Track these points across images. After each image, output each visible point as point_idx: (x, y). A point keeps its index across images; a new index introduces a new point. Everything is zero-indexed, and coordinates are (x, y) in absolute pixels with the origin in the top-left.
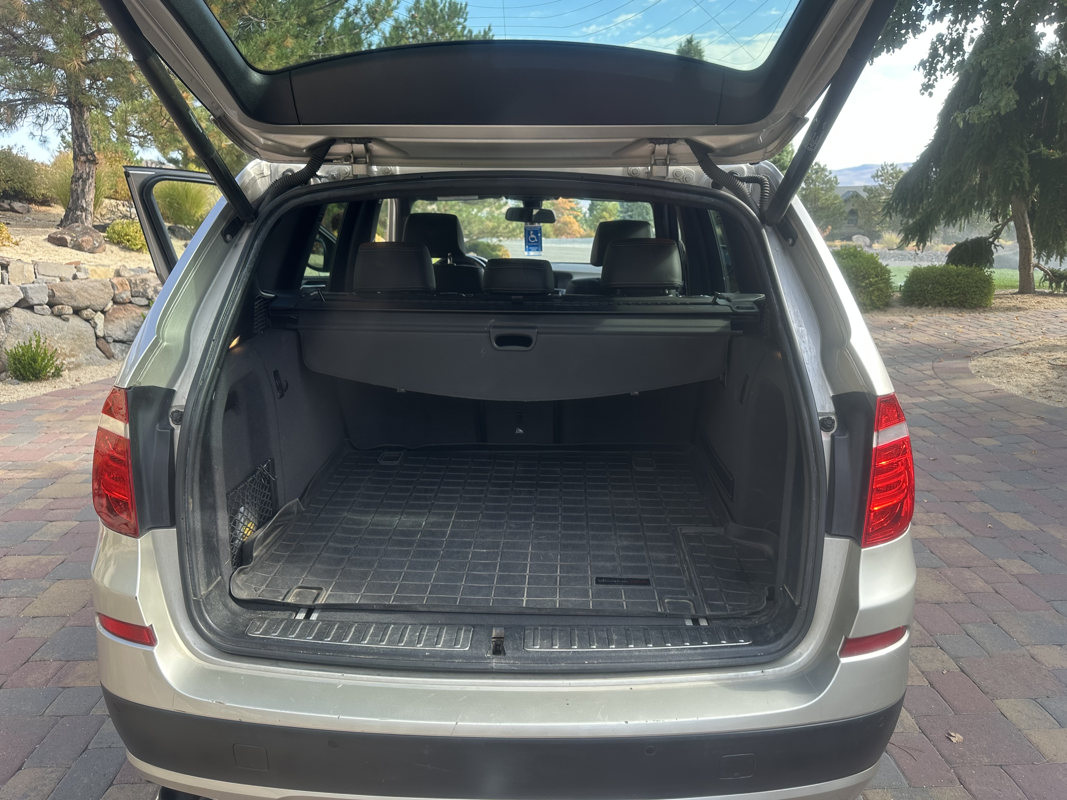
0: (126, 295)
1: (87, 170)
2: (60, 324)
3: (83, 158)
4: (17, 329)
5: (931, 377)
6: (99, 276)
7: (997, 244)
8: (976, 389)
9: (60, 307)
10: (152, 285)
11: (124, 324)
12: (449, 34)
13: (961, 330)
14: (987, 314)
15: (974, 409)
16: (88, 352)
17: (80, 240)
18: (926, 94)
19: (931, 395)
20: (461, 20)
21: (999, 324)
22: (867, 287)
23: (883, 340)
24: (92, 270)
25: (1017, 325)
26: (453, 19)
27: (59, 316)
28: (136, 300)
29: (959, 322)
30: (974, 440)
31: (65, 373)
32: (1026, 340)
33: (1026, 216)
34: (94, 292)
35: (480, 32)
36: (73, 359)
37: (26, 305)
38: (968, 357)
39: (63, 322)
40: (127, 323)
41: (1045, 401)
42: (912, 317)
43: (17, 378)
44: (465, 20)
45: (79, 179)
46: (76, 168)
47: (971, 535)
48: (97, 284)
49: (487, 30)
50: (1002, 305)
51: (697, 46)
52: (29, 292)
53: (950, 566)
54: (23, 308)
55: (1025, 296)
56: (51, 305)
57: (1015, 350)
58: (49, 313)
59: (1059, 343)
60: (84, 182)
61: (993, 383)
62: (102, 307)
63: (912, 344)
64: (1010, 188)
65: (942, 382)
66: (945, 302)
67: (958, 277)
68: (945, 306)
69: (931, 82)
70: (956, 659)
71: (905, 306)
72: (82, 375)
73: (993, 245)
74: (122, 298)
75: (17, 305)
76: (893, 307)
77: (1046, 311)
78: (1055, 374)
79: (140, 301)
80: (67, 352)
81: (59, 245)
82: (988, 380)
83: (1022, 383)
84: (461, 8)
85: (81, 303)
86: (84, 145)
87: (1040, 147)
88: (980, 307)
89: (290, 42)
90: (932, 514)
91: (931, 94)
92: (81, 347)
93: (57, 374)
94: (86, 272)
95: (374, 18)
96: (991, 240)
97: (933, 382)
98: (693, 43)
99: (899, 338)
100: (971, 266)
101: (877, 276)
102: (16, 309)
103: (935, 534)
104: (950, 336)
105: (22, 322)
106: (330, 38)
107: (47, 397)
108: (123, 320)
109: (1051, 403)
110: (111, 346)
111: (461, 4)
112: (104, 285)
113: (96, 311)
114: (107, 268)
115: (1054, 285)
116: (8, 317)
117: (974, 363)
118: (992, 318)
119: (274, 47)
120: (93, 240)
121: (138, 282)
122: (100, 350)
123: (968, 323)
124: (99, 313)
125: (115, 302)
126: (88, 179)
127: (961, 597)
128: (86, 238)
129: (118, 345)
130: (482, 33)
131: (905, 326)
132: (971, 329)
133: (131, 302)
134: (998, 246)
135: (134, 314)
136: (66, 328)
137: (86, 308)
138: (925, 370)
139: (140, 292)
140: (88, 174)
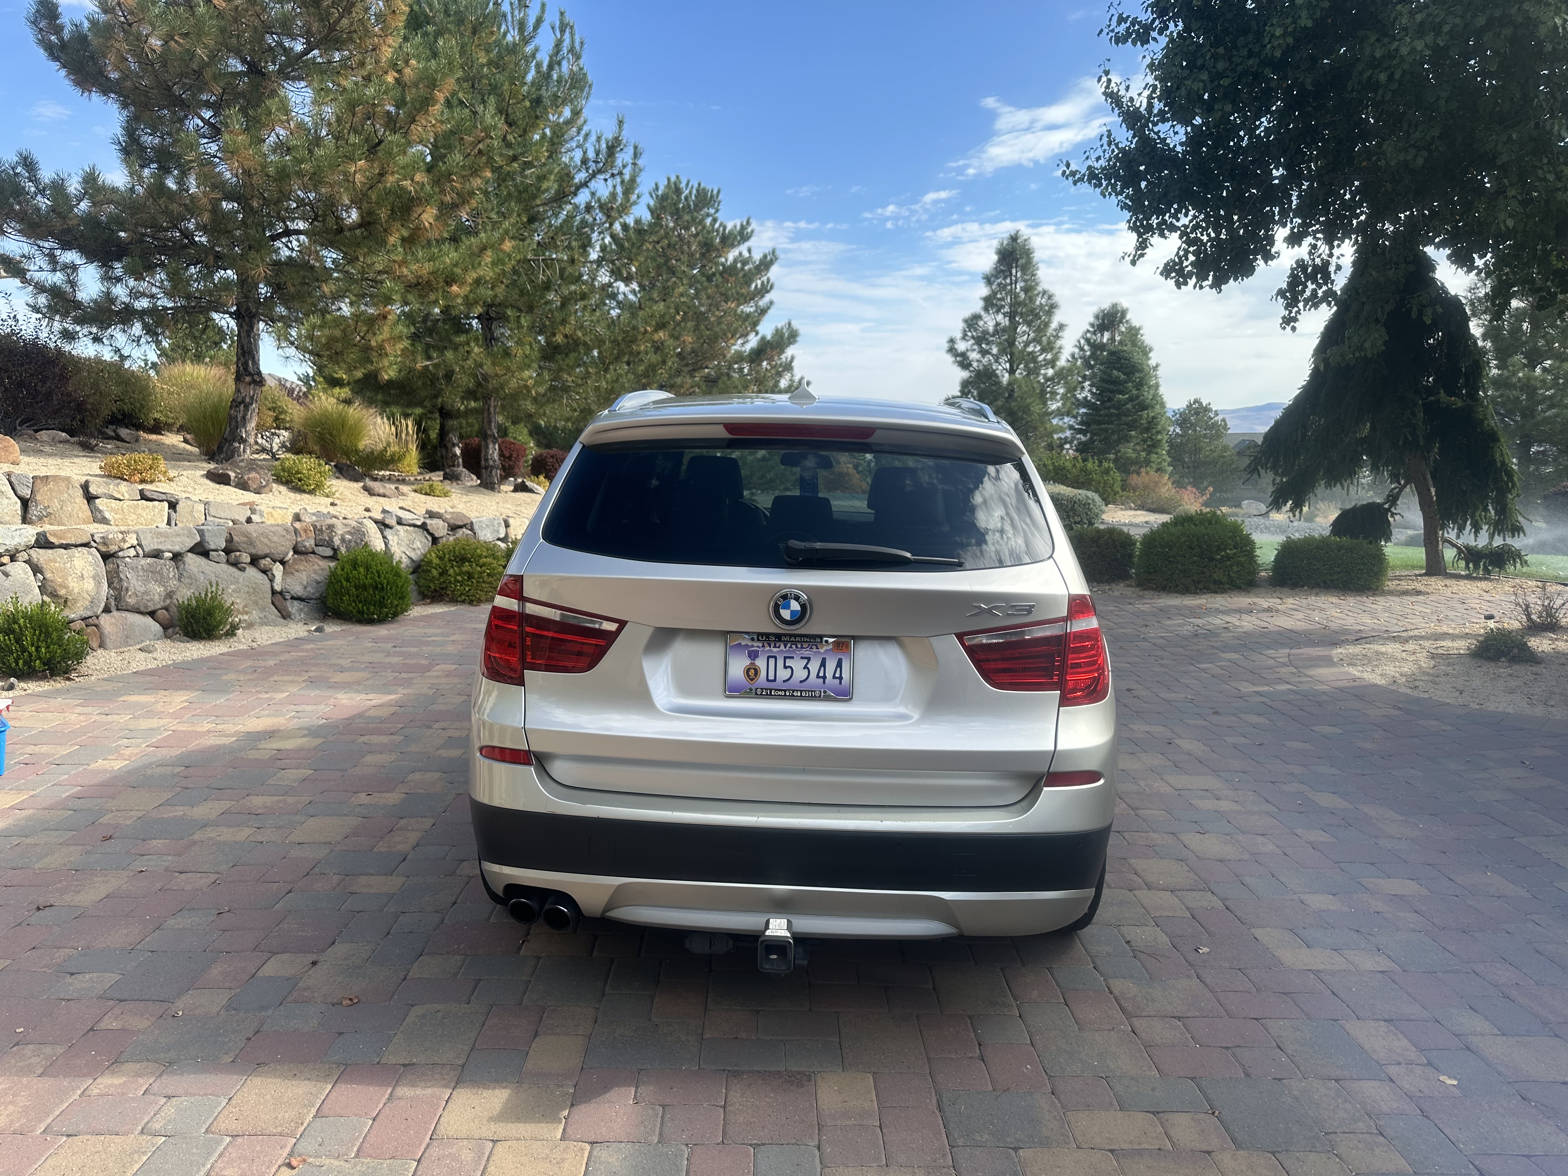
0: (310, 543)
1: (252, 392)
2: (236, 575)
3: (248, 379)
4: (190, 577)
5: (1285, 665)
6: (275, 520)
7: (1395, 511)
8: (1333, 678)
9: (238, 553)
10: (339, 532)
11: (305, 578)
12: (696, 229)
13: (1337, 615)
14: (1377, 598)
15: (1324, 698)
16: (263, 609)
17: (246, 477)
18: (1288, 328)
19: (1278, 683)
20: (712, 211)
21: (1387, 610)
22: (1224, 561)
23: (1238, 624)
24: (268, 513)
25: (1410, 611)
26: (701, 209)
27: (235, 564)
28: (320, 550)
29: (1337, 606)
30: (1313, 728)
31: (240, 632)
32: (1413, 627)
33: (1429, 477)
34: (275, 539)
35: (735, 227)
36: (246, 617)
37: (200, 550)
38: (1335, 644)
39: (240, 573)
40: (308, 576)
41: (1409, 691)
42: (1281, 599)
43: (187, 634)
44: (717, 211)
45: (240, 403)
46: (238, 390)
47: (1276, 810)
48: (280, 529)
49: (745, 223)
50: (1399, 588)
51: (1024, 245)
52: (207, 534)
53: (1243, 833)
54: (196, 554)
55: (1433, 579)
56: (227, 551)
57: (1394, 637)
58: (225, 560)
59: (1451, 631)
60: (247, 407)
61: (1354, 672)
62: (282, 556)
63: (1272, 629)
64: (1401, 443)
65: (1295, 670)
66: (1325, 582)
67: (1339, 551)
68: (1325, 588)
69: (1293, 315)
70: (1223, 900)
71: (1275, 586)
72: (257, 635)
73: (1389, 514)
74: (305, 547)
75: (191, 550)
76: (1259, 586)
77: (1452, 596)
78: (1433, 663)
79: (324, 551)
80: (241, 608)
81: (219, 483)
82: (1351, 670)
83: (1388, 672)
84: (712, 196)
85: (261, 550)
86: (250, 362)
87: (1439, 393)
88: (1370, 589)
89: (508, 245)
90: (1240, 792)
91: (1294, 329)
92: (256, 603)
93: (231, 633)
94: (262, 515)
95: (608, 216)
96: (1386, 506)
97: (1284, 670)
98: (1019, 241)
99: (1258, 622)
100: (1358, 538)
101: (1235, 548)
102: (190, 554)
103: (1237, 807)
104: (1321, 621)
105: (195, 570)
106: (552, 238)
107: (225, 657)
108: (304, 573)
109: (1415, 693)
110: (289, 603)
111: (712, 191)
112: (286, 530)
113: (275, 561)
114: (285, 511)
115: (1471, 565)
116: (181, 563)
117: (1339, 650)
118: (1381, 602)
119: (489, 253)
120: (261, 477)
121: (324, 528)
122: (276, 608)
123: (1349, 608)
124: (278, 563)
125: (296, 551)
126: (251, 404)
127: (1246, 856)
128: (253, 475)
129: (296, 603)
130: (738, 228)
131: (1269, 610)
132: (1351, 614)
133: (313, 553)
134: (1396, 514)
135: (316, 567)
136: (241, 580)
137: (264, 557)
138: (1279, 657)
139: (325, 540)
140: (252, 398)
